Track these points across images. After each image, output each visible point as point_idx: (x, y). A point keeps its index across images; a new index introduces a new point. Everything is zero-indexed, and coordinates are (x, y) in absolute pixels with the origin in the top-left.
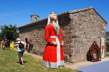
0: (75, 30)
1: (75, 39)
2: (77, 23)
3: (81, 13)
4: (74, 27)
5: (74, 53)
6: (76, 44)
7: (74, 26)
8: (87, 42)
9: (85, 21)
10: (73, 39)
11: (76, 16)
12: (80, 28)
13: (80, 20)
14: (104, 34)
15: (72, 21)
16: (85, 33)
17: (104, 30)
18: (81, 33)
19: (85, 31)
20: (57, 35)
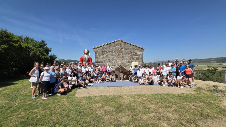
3: (105, 47)
11: (99, 49)
12: (103, 56)
14: (139, 59)
15: (96, 53)
16: (109, 60)
17: (137, 55)
18: (105, 60)
19: (110, 58)
20: (86, 62)
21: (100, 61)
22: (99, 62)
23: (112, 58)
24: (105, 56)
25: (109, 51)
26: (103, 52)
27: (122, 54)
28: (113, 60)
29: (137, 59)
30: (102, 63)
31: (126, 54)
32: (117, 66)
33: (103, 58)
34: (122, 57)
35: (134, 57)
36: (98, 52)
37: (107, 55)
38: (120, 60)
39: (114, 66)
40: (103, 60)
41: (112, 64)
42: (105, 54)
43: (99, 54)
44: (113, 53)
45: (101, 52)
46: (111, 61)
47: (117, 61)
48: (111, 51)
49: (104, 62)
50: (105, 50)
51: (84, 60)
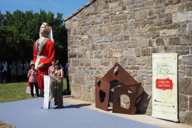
0: (73, 45)
1: (74, 59)
3: (85, 11)
4: (72, 41)
5: (73, 81)
6: (76, 68)
7: (71, 38)
8: (101, 65)
9: (94, 22)
10: (71, 60)
11: (75, 20)
12: (83, 39)
14: (182, 40)
15: (69, 31)
16: (94, 48)
17: (174, 27)
18: (86, 48)
19: (95, 43)
20: (39, 54)
21: (76, 51)
22: (75, 56)
23: (100, 41)
24: (85, 37)
25: (94, 23)
26: (82, 27)
27: (125, 28)
28: (102, 47)
29: (175, 41)
30: (80, 56)
31: (137, 25)
32: (111, 66)
33: (83, 43)
34: (126, 38)
35: (161, 32)
36: (73, 29)
37: (89, 33)
38: (119, 47)
39: (105, 64)
40: (82, 48)
41: (101, 61)
42: (85, 31)
43: (75, 34)
44: (103, 28)
45: (79, 26)
46: (99, 50)
47: (112, 51)
48: (98, 20)
49: (85, 53)
50: (86, 20)
51: (36, 49)
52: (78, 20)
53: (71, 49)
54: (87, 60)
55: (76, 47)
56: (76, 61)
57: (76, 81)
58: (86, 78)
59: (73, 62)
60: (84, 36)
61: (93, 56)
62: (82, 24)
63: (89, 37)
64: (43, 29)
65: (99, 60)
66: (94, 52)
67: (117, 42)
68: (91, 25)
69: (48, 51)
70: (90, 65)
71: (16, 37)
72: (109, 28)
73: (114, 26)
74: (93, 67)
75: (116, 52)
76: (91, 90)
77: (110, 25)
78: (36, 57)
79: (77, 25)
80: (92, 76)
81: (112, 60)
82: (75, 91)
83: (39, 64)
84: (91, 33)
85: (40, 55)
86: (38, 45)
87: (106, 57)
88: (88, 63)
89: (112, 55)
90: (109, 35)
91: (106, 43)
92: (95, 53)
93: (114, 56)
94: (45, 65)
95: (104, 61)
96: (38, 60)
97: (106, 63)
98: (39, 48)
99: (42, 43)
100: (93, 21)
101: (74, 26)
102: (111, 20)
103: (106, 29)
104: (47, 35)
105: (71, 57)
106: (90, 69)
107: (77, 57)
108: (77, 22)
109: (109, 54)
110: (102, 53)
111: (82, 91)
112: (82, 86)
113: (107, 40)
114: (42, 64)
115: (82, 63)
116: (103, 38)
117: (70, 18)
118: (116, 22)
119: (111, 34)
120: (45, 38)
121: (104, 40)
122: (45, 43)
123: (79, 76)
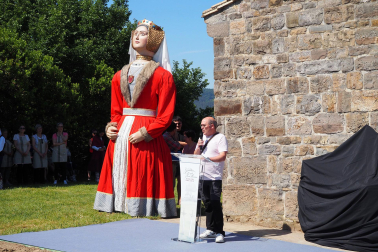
0: (231, 80)
1: (233, 117)
2: (241, 49)
4: (227, 69)
5: (229, 177)
6: (240, 140)
7: (224, 63)
8: (316, 131)
9: (295, 21)
10: (224, 119)
11: (238, 16)
12: (261, 63)
13: (264, 29)
15: (218, 43)
16: (294, 87)
18: (268, 87)
19: (298, 75)
20: (131, 103)
21: (240, 95)
22: (237, 109)
23: (315, 69)
24: (270, 59)
25: (294, 24)
26: (259, 33)
28: (320, 85)
30: (252, 110)
32: (346, 134)
33: (260, 74)
36: (231, 37)
37: (281, 49)
38: (370, 84)
39: (329, 129)
40: (259, 87)
41: (315, 122)
42: (270, 44)
43: (236, 50)
44: (323, 36)
45: (249, 31)
46: (310, 93)
47: (347, 94)
48: (309, 18)
49: (266, 101)
50: (270, 16)
51: (123, 90)
52: (246, 14)
53: (223, 92)
54: (275, 119)
55: (240, 86)
56: (239, 123)
57: (239, 177)
58: (269, 167)
59: (229, 124)
60: (265, 58)
61: (293, 109)
62: (259, 25)
63: (279, 58)
64: (142, 38)
65: (311, 119)
66: (295, 97)
67: (364, 72)
68: (285, 28)
69: (157, 96)
70: (282, 131)
71: (23, 59)
72: (342, 36)
73: (354, 31)
74: (292, 137)
75: (360, 97)
76: (283, 197)
77: (345, 29)
78: (120, 113)
79: (243, 29)
80: (288, 161)
81: (349, 118)
82: (236, 203)
83: (133, 131)
84: (286, 49)
85: (136, 106)
86: (131, 79)
87: (331, 110)
88: (277, 126)
89: (348, 106)
90: (340, 54)
91: (331, 75)
92: (299, 101)
93: (353, 107)
94: (151, 133)
95: (325, 121)
96: (128, 121)
97: (329, 127)
98: (132, 87)
99: (142, 75)
100: (291, 18)
101: (232, 31)
102: (345, 16)
103: (333, 38)
104: (151, 54)
105: (224, 111)
106: (281, 142)
107: (243, 113)
108: (243, 20)
109: (341, 103)
110: (320, 101)
111: (258, 201)
112: (257, 188)
113: (335, 68)
114: (144, 130)
115: (258, 127)
116: (324, 63)
117: (222, 10)
118: (361, 21)
119: (346, 52)
120: (146, 62)
121: (325, 66)
122: (148, 74)
123: (248, 161)
